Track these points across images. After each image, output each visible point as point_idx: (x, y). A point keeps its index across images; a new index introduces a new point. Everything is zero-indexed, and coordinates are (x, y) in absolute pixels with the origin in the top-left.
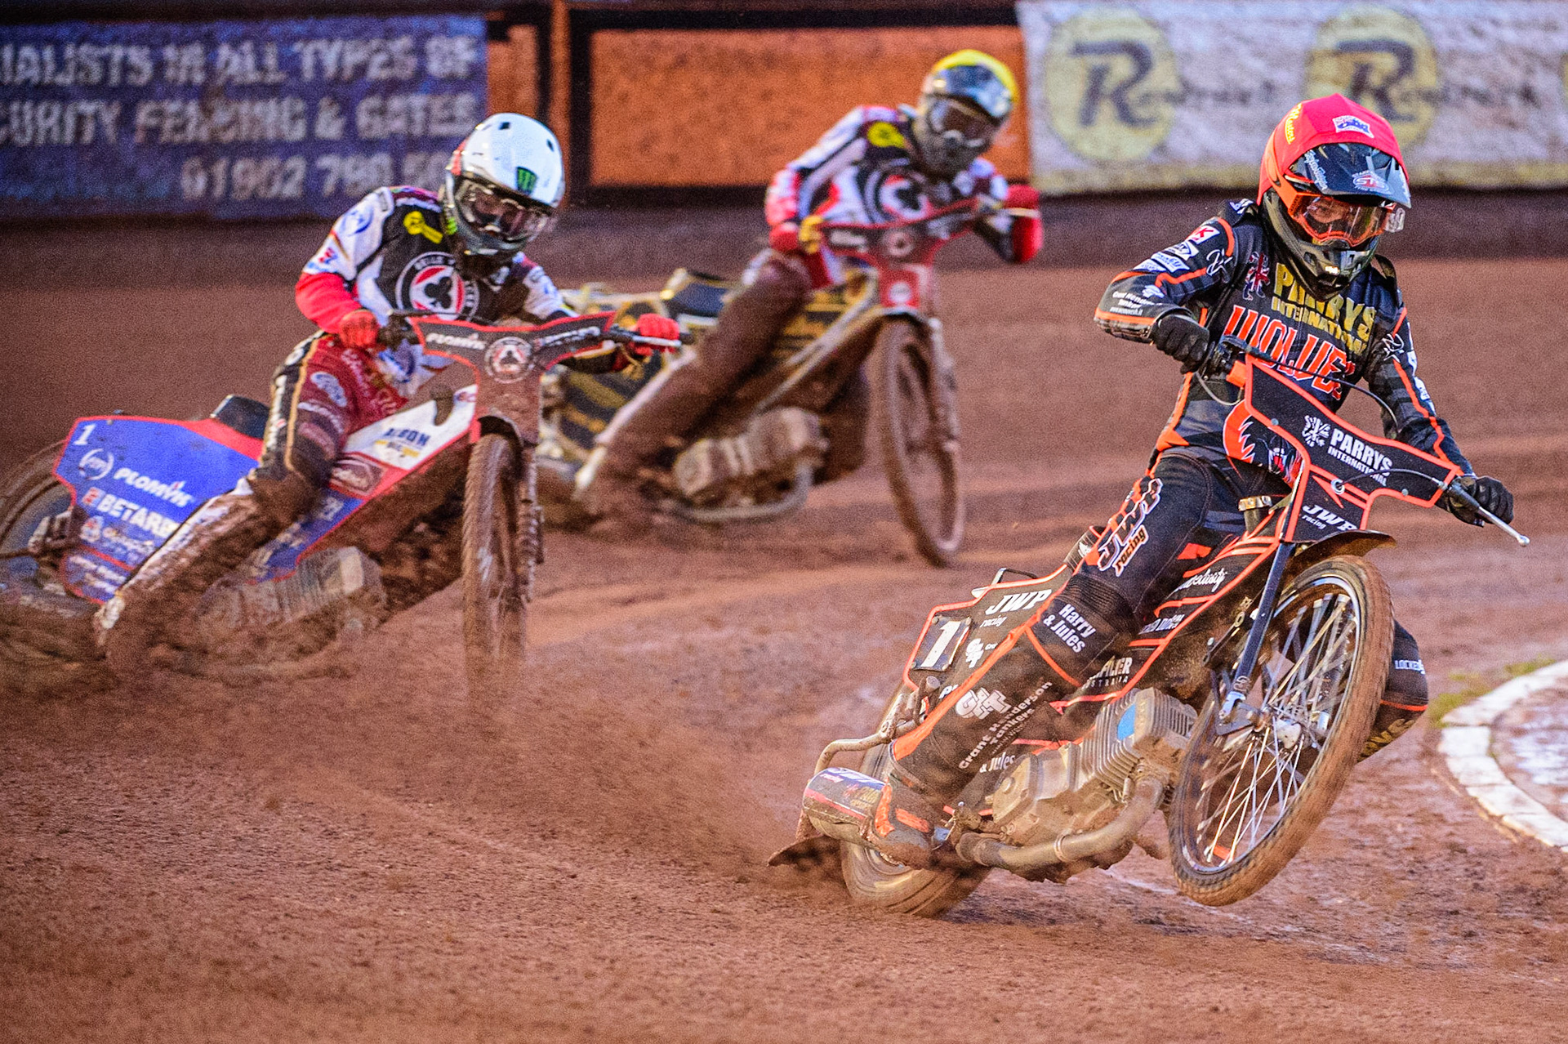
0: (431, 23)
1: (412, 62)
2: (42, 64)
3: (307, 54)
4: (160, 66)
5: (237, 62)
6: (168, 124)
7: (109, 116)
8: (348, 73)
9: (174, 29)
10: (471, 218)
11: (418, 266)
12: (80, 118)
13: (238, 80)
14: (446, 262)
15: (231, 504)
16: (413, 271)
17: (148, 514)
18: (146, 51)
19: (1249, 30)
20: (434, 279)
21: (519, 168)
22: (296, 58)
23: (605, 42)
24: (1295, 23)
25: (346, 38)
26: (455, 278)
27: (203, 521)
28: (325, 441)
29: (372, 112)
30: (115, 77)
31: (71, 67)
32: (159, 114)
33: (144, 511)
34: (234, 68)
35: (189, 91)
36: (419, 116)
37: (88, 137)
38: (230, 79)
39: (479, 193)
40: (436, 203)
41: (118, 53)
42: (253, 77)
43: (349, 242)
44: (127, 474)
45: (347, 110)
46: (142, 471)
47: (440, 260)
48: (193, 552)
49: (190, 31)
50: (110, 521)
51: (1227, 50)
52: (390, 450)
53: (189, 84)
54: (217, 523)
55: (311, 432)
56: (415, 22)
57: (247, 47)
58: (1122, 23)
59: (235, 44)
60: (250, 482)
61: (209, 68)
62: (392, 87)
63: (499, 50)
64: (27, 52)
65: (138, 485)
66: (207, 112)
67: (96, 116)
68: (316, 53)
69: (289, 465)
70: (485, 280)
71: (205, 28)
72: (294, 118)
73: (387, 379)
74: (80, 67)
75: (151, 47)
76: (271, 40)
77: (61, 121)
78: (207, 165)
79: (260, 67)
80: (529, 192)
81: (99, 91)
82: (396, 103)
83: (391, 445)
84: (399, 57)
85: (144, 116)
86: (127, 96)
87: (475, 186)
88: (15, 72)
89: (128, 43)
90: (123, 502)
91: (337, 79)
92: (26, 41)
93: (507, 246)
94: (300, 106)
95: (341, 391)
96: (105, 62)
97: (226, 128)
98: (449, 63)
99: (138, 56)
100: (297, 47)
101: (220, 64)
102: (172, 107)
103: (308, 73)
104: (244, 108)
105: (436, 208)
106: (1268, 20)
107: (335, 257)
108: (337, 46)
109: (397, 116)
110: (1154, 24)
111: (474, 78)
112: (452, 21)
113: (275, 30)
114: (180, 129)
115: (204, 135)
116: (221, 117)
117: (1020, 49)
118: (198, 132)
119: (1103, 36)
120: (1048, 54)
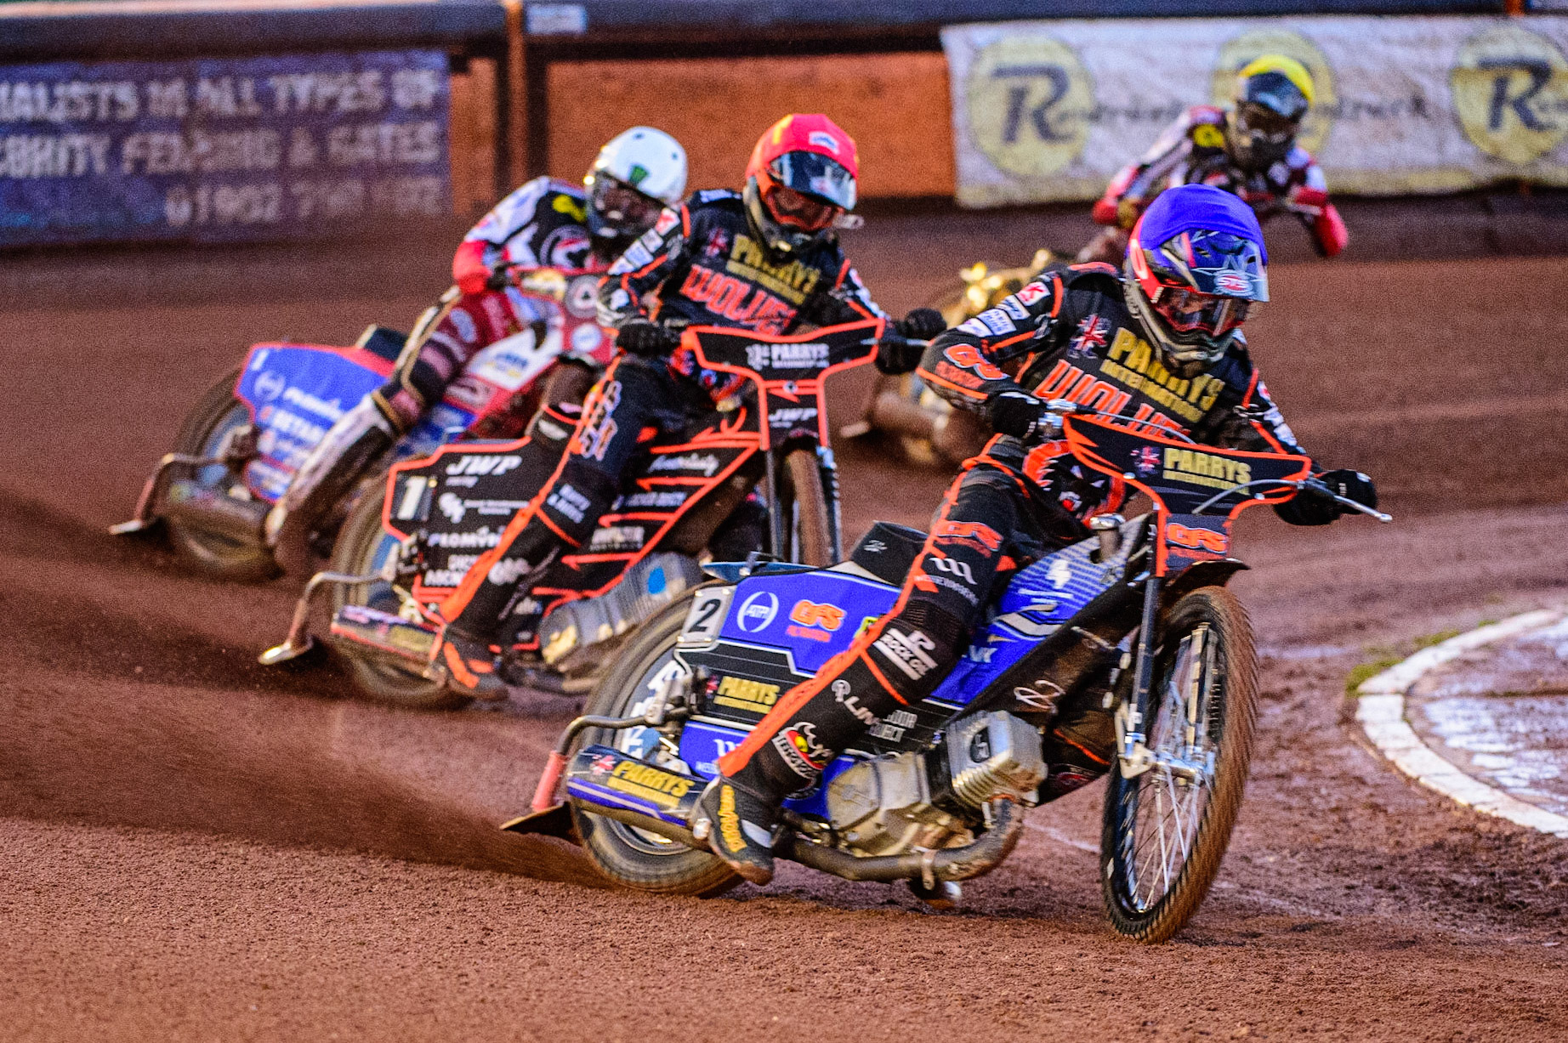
0: (396, 58)
1: (380, 94)
2: (35, 101)
3: (281, 87)
4: (144, 101)
5: (216, 96)
6: (155, 154)
7: (99, 148)
8: (320, 105)
9: (158, 68)
12: (72, 151)
13: (218, 113)
18: (132, 87)
22: (272, 91)
25: (318, 71)
29: (342, 141)
30: (103, 112)
31: (62, 103)
32: (146, 146)
33: (308, 425)
34: (212, 104)
35: (172, 124)
36: (387, 144)
37: (79, 168)
38: (211, 111)
41: (105, 91)
42: (232, 110)
44: (295, 395)
45: (319, 138)
46: (308, 389)
49: (171, 69)
50: (284, 436)
53: (171, 118)
56: (383, 57)
57: (226, 83)
59: (215, 79)
61: (191, 103)
62: (361, 117)
63: (460, 82)
64: (22, 91)
66: (189, 143)
67: (87, 149)
68: (290, 86)
71: (185, 66)
72: (268, 147)
74: (69, 104)
75: (139, 83)
76: (247, 75)
77: (55, 154)
78: (191, 193)
79: (238, 100)
81: (88, 126)
82: (366, 133)
83: (499, 367)
84: (368, 90)
85: (130, 148)
86: (115, 129)
88: (10, 109)
89: (116, 79)
91: (311, 111)
92: (22, 79)
94: (275, 137)
95: (473, 329)
96: (93, 98)
97: (209, 156)
98: (415, 95)
99: (125, 93)
100: (273, 82)
101: (200, 98)
102: (157, 139)
104: (224, 139)
108: (310, 79)
109: (366, 144)
110: (1070, 51)
111: (437, 108)
112: (417, 55)
113: (253, 65)
114: (165, 159)
115: (187, 165)
116: (203, 146)
117: (946, 74)
118: (180, 160)
119: (1023, 60)
120: (971, 77)
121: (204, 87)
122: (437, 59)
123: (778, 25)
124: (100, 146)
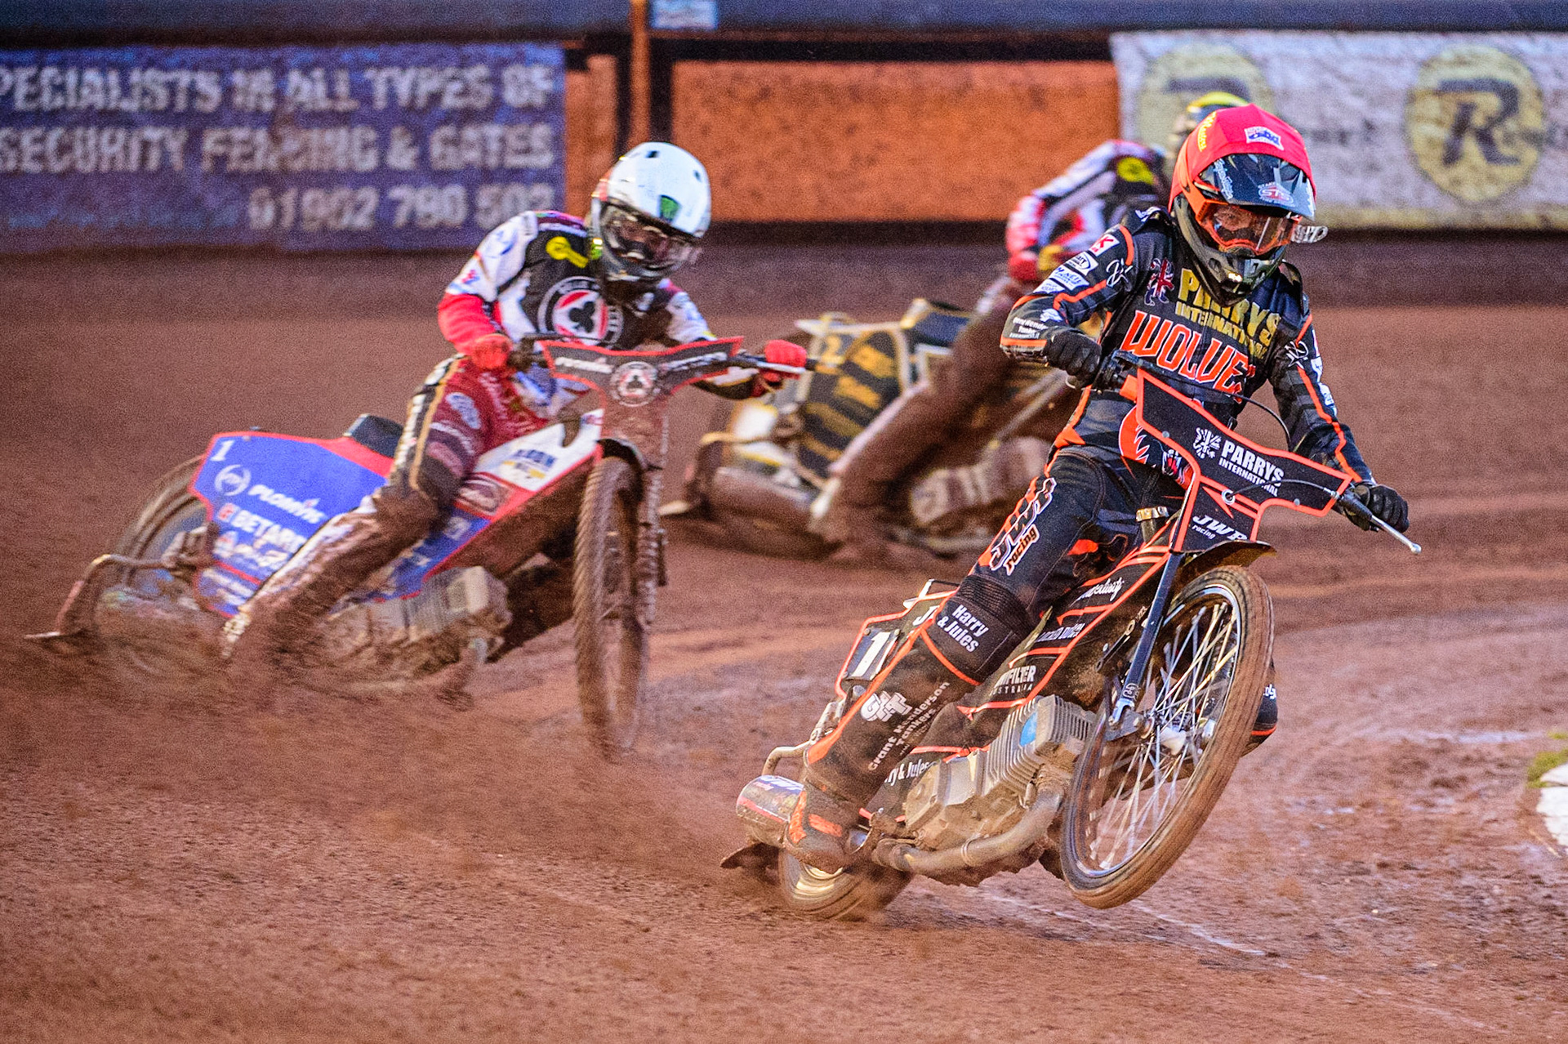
0: (506, 51)
1: (487, 91)
2: (106, 89)
3: (379, 80)
4: (228, 91)
5: (307, 89)
6: (236, 152)
7: (175, 144)
8: (421, 102)
9: (243, 55)
10: (615, 244)
11: (562, 291)
12: (146, 145)
13: (309, 107)
14: (590, 288)
15: (355, 521)
16: (557, 295)
17: (281, 530)
18: (214, 77)
19: (1347, 69)
20: (578, 304)
21: (663, 196)
22: (368, 85)
23: (687, 73)
24: (1397, 62)
25: (419, 65)
26: (599, 303)
27: (327, 538)
28: (453, 463)
29: (446, 142)
30: (181, 103)
31: (136, 92)
32: (227, 141)
33: (277, 527)
34: (303, 97)
35: (258, 118)
36: (494, 146)
37: (153, 163)
38: (302, 105)
39: (624, 220)
40: (582, 228)
41: (184, 78)
42: (324, 104)
43: (493, 265)
44: (263, 492)
45: (420, 140)
46: (277, 487)
47: (584, 285)
48: (317, 569)
49: (259, 57)
50: (245, 537)
51: (1325, 87)
52: (518, 471)
53: (258, 112)
54: (341, 541)
55: (440, 452)
56: (491, 50)
57: (318, 73)
58: (1220, 59)
59: (306, 70)
60: (375, 501)
61: (279, 95)
62: (466, 116)
63: (578, 79)
64: (92, 76)
65: (273, 502)
66: (276, 139)
67: (162, 143)
68: (389, 81)
69: (413, 484)
70: (629, 306)
71: (275, 54)
72: (365, 147)
73: (525, 401)
74: (145, 93)
75: (221, 72)
76: (342, 67)
77: (126, 148)
78: (277, 193)
79: (331, 95)
80: (671, 220)
81: (165, 117)
82: (470, 133)
83: (519, 466)
84: (475, 86)
85: (210, 143)
86: (194, 122)
87: (621, 212)
88: (79, 96)
89: (195, 68)
90: (256, 518)
91: (411, 107)
92: (92, 64)
93: (649, 274)
94: (372, 135)
95: (475, 413)
96: (172, 87)
97: (297, 155)
98: (526, 93)
99: (207, 83)
100: (369, 74)
101: (290, 91)
102: (240, 134)
103: (380, 103)
104: (314, 136)
105: (581, 233)
106: (1369, 58)
107: (476, 279)
108: (411, 74)
109: (471, 145)
110: (1250, 60)
111: (550, 109)
112: (530, 49)
113: (347, 56)
114: (248, 157)
115: (273, 163)
116: (291, 145)
117: (1114, 85)
118: (266, 160)
119: (1199, 72)
120: (1143, 90)
121: (295, 78)
122: (552, 54)
123: (928, 28)
124: (175, 142)
